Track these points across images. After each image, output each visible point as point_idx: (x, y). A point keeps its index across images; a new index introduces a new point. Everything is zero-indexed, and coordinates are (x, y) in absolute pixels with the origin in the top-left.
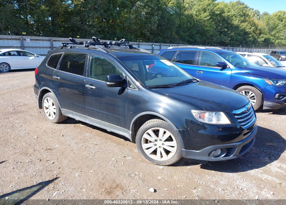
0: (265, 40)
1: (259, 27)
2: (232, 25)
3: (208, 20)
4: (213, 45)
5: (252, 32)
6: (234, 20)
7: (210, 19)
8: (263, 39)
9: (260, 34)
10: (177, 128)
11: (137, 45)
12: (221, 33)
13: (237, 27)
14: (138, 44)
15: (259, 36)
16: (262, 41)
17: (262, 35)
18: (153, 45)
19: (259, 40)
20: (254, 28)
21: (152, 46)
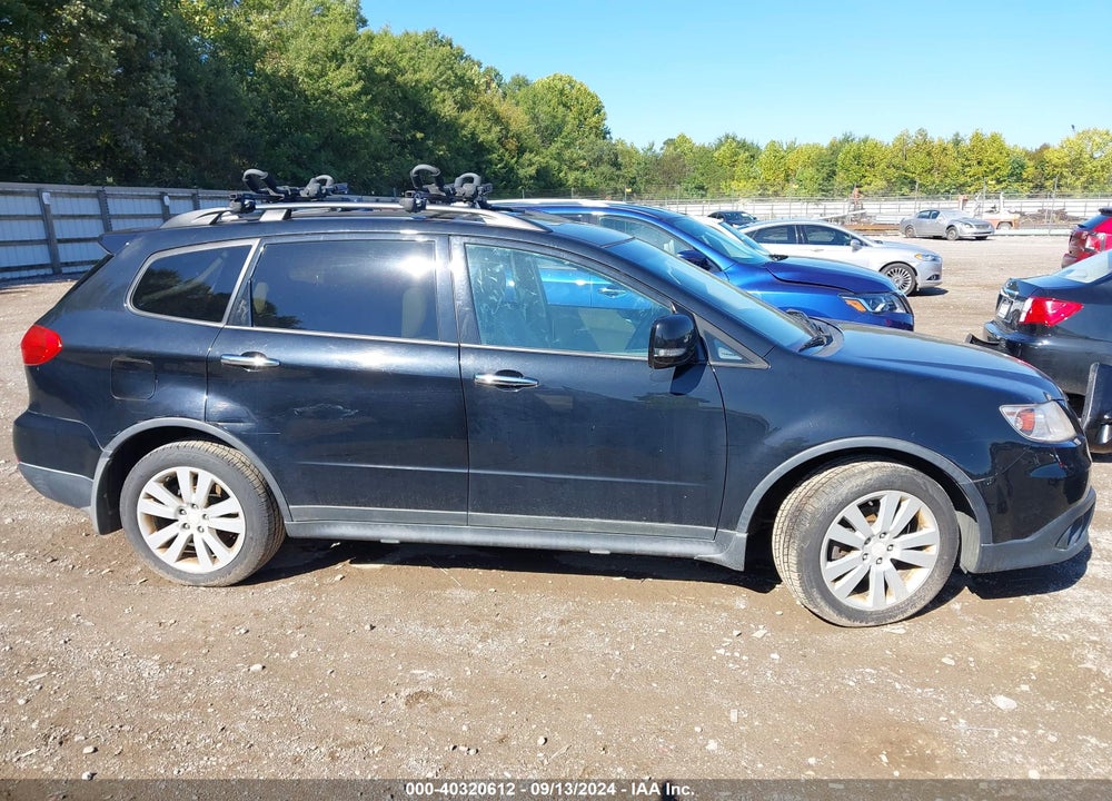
0: (538, 171)
1: (514, 127)
2: (434, 118)
3: (356, 97)
4: (385, 193)
5: (496, 144)
6: (438, 100)
7: (364, 91)
8: (532, 171)
9: (521, 151)
10: (971, 476)
11: (96, 201)
12: (403, 145)
13: (451, 128)
14: (96, 195)
15: (518, 158)
16: (531, 177)
17: (527, 156)
18: (166, 199)
19: (521, 172)
20: (498, 129)
21: (162, 199)
